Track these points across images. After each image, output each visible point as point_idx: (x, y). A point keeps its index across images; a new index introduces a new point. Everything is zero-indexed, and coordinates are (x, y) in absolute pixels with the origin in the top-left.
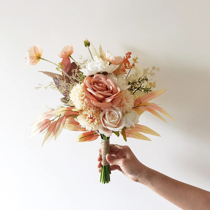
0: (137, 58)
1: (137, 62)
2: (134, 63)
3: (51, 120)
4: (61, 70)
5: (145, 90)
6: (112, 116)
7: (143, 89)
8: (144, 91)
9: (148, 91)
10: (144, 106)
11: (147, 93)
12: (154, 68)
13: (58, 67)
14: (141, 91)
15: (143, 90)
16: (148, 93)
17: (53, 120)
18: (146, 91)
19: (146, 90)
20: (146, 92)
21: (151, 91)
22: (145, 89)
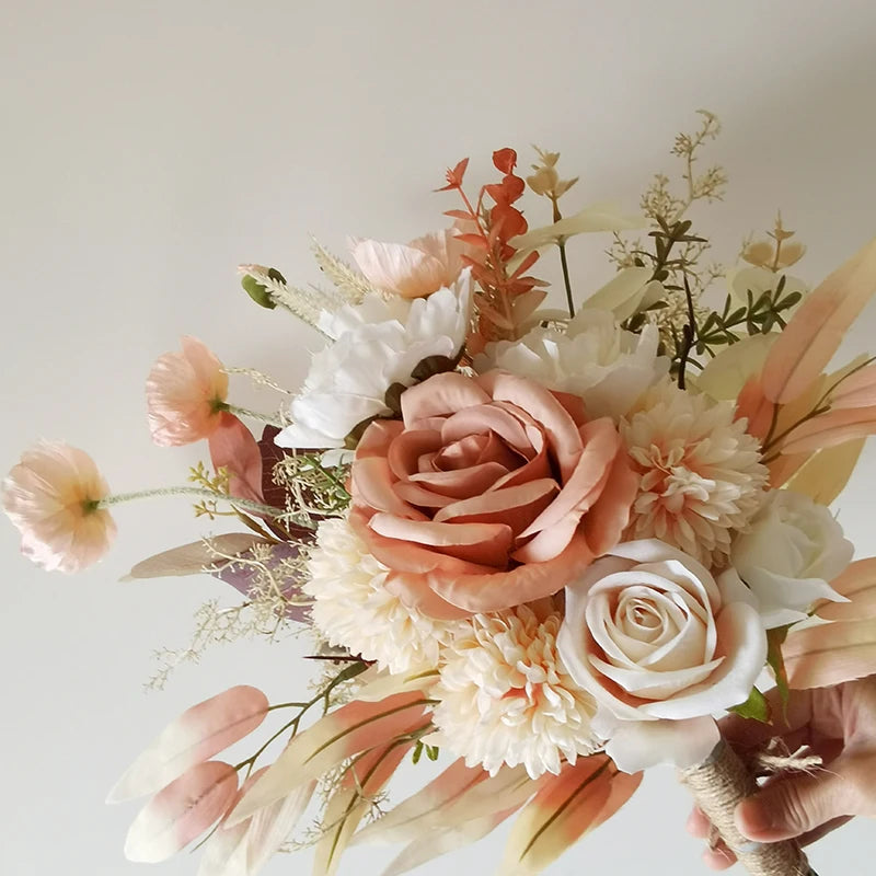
0: (553, 159)
1: (569, 179)
2: (554, 199)
3: (234, 766)
4: (224, 505)
5: (751, 319)
6: (639, 621)
7: (735, 320)
8: (753, 330)
9: (775, 311)
10: (813, 414)
11: (776, 327)
12: (685, 147)
13: (198, 498)
14: (732, 339)
15: (740, 329)
16: (783, 325)
17: (252, 761)
18: (760, 319)
19: (765, 312)
20: (766, 330)
21: (794, 298)
22: (752, 311)
